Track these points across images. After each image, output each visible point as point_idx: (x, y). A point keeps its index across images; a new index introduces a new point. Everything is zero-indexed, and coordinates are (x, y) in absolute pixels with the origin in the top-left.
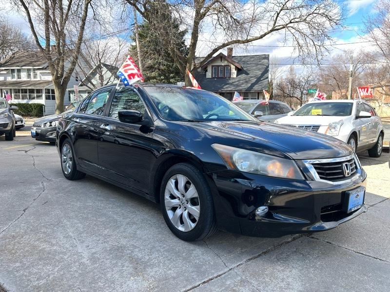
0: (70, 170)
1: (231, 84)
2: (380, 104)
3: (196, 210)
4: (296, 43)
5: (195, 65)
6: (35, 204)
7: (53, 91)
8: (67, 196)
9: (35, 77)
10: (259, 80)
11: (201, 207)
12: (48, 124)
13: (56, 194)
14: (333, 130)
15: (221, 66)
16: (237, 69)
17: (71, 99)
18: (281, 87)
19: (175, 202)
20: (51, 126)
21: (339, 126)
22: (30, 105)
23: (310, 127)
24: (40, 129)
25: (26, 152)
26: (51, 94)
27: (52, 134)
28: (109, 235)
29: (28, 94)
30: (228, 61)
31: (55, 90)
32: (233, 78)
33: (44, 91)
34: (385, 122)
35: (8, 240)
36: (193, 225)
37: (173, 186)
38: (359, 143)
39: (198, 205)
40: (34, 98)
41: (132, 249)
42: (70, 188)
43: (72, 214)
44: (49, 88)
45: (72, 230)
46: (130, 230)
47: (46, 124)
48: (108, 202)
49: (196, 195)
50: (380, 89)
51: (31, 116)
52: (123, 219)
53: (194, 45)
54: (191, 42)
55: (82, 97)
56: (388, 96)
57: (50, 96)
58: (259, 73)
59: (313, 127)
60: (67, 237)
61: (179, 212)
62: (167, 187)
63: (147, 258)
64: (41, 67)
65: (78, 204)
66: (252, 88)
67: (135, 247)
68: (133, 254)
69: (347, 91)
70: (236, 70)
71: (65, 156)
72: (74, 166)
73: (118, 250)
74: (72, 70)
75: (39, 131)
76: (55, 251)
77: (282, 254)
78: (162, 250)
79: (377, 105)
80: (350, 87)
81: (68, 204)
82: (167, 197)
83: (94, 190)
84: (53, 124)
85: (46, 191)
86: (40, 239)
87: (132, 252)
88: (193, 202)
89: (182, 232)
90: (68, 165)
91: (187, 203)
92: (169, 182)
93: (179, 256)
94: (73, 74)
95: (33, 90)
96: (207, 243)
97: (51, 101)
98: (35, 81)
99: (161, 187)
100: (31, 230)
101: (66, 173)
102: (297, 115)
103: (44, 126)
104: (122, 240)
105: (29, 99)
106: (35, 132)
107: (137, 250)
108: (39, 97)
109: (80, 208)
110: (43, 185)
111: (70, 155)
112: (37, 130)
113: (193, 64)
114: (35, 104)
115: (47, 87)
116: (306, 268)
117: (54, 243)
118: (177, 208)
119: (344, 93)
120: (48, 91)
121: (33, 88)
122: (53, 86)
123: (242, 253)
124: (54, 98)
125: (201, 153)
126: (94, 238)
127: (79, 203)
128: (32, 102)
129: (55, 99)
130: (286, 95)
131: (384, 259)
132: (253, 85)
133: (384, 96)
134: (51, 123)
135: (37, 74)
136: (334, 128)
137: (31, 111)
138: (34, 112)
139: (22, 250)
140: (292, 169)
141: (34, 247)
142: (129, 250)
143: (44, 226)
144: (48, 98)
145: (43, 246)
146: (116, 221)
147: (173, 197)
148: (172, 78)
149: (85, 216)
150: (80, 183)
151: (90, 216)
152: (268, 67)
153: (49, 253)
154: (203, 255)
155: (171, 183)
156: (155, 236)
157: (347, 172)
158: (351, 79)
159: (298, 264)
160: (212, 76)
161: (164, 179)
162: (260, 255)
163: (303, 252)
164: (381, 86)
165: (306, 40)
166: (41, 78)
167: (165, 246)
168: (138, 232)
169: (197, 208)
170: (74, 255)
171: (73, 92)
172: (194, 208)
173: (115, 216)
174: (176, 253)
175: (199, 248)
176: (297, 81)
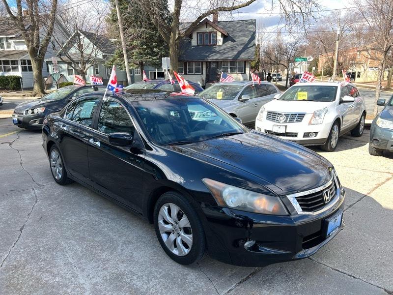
0: (60, 176)
1: (218, 52)
2: (365, 68)
3: (189, 238)
4: (283, 11)
5: (179, 34)
6: (30, 221)
7: (29, 62)
8: (61, 207)
9: (8, 47)
10: (246, 47)
11: (193, 236)
12: (30, 111)
13: (50, 205)
14: (317, 118)
15: (206, 32)
16: (223, 35)
17: (50, 70)
18: (268, 54)
19: (169, 227)
20: (33, 113)
21: (323, 114)
22: (7, 78)
23: (296, 115)
24: (21, 117)
25: (10, 144)
26: (27, 65)
27: (35, 122)
28: (107, 260)
29: (2, 66)
30: (213, 27)
31: (32, 61)
32: (220, 46)
33: (20, 63)
34: (369, 87)
35: (11, 272)
36: (187, 251)
37: (166, 213)
38: (341, 128)
39: (191, 234)
40: (9, 70)
41: (130, 276)
42: (63, 196)
43: (68, 233)
44: (25, 59)
45: (71, 254)
46: (127, 252)
47: (28, 111)
48: (102, 215)
49: (189, 225)
50: (365, 53)
51: (8, 89)
52: (119, 237)
53: (178, 12)
54: (175, 10)
55: (61, 67)
56: (373, 61)
57: (27, 68)
58: (246, 39)
59: (299, 115)
60: (68, 264)
61: (172, 237)
62: (160, 213)
63: (145, 287)
64: (14, 36)
65: (73, 219)
66: (239, 57)
67: (133, 274)
68: (132, 283)
69: (334, 54)
70: (222, 37)
71: (54, 161)
72: (64, 173)
73: (117, 278)
74: (48, 41)
75: (21, 119)
76: (58, 283)
77: (267, 274)
78: (159, 276)
79: (362, 69)
80: (337, 51)
81: (63, 219)
82: (161, 221)
83: (87, 198)
84: (36, 111)
85: (39, 202)
86: (41, 268)
87: (131, 280)
88: (187, 231)
89: (176, 255)
90: (58, 171)
91: (181, 231)
92: (162, 208)
93: (175, 283)
94: (50, 45)
95: (8, 61)
96: (200, 265)
97: (28, 72)
98: (8, 51)
99: (155, 211)
100: (32, 258)
101: (56, 177)
102: (283, 100)
103: (26, 114)
104: (120, 265)
105: (5, 71)
106: (17, 120)
107: (135, 277)
108: (15, 69)
109: (75, 224)
110: (34, 193)
111: (59, 161)
112: (19, 118)
113: (177, 32)
114: (11, 76)
115: (23, 58)
116: (289, 291)
117: (56, 273)
118: (171, 232)
119: (331, 57)
120: (24, 62)
121: (8, 59)
122: (28, 57)
123: (232, 276)
124: (31, 69)
125: (191, 181)
126: (94, 265)
127: (73, 217)
128: (7, 74)
129: (32, 71)
130: (273, 62)
131: (357, 277)
132: (240, 53)
133: (369, 60)
134: (33, 110)
135: (10, 44)
136: (319, 116)
137: (8, 84)
138: (12, 85)
139: (26, 285)
140: (277, 204)
141: (38, 280)
142: (127, 278)
143: (43, 251)
144: (24, 69)
145: (46, 277)
146: (112, 240)
147: (166, 223)
148: (156, 47)
149: (82, 235)
150: (72, 189)
151: (86, 234)
152: (255, 33)
153: (53, 287)
154: (196, 280)
155: (164, 210)
156: (151, 258)
157: (327, 199)
158: (337, 43)
159: (282, 287)
160: (197, 43)
161: (157, 204)
162: (248, 277)
163: (286, 272)
164: (367, 50)
165: (293, 8)
166: (15, 47)
167: (161, 270)
168: (135, 254)
169: (190, 237)
170: (77, 287)
171: (51, 62)
172: (187, 236)
173: (111, 234)
174: (171, 279)
175: (192, 272)
176: (284, 46)
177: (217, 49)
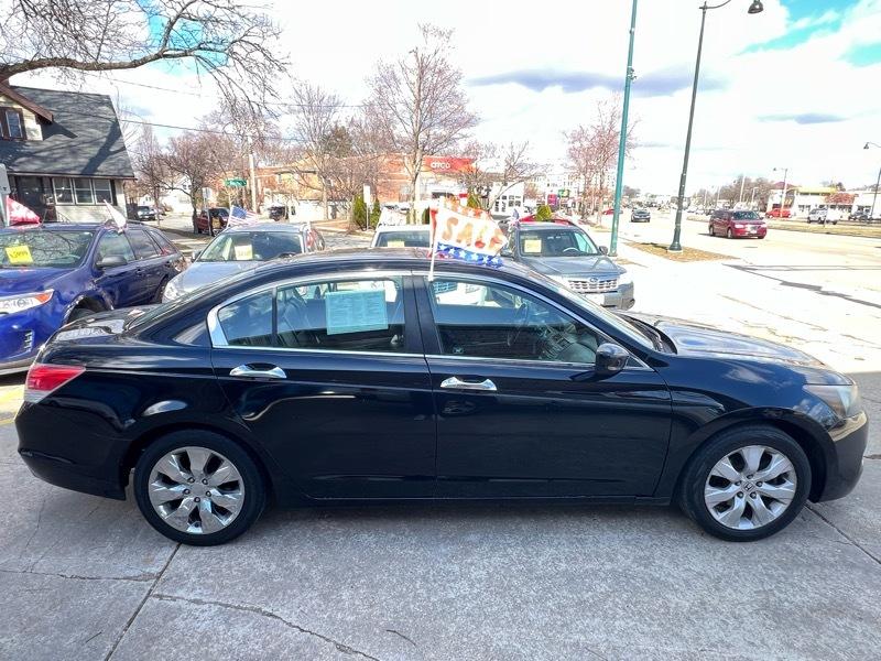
0: (227, 518)
1: (33, 156)
11: (797, 482)
16: (41, 120)
30: (9, 97)
36: (776, 513)
58: (101, 135)
66: (95, 170)
70: (38, 122)
82: (709, 488)
90: (206, 507)
91: (760, 486)
101: (195, 530)
132: (95, 161)
152: (116, 124)
155: (727, 465)
172: (782, 488)
177: (31, 148)
